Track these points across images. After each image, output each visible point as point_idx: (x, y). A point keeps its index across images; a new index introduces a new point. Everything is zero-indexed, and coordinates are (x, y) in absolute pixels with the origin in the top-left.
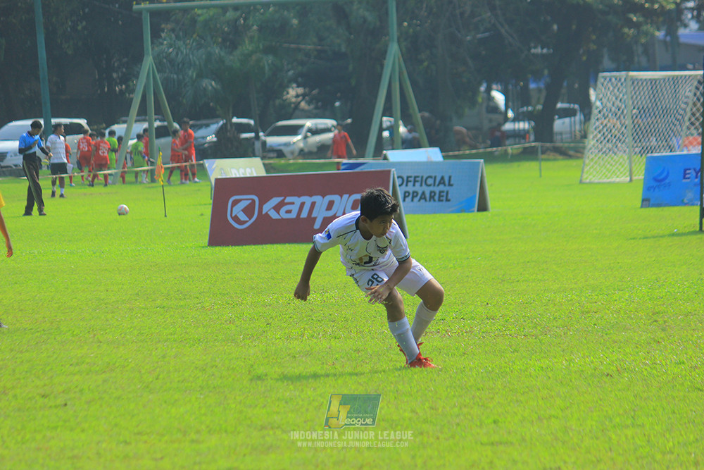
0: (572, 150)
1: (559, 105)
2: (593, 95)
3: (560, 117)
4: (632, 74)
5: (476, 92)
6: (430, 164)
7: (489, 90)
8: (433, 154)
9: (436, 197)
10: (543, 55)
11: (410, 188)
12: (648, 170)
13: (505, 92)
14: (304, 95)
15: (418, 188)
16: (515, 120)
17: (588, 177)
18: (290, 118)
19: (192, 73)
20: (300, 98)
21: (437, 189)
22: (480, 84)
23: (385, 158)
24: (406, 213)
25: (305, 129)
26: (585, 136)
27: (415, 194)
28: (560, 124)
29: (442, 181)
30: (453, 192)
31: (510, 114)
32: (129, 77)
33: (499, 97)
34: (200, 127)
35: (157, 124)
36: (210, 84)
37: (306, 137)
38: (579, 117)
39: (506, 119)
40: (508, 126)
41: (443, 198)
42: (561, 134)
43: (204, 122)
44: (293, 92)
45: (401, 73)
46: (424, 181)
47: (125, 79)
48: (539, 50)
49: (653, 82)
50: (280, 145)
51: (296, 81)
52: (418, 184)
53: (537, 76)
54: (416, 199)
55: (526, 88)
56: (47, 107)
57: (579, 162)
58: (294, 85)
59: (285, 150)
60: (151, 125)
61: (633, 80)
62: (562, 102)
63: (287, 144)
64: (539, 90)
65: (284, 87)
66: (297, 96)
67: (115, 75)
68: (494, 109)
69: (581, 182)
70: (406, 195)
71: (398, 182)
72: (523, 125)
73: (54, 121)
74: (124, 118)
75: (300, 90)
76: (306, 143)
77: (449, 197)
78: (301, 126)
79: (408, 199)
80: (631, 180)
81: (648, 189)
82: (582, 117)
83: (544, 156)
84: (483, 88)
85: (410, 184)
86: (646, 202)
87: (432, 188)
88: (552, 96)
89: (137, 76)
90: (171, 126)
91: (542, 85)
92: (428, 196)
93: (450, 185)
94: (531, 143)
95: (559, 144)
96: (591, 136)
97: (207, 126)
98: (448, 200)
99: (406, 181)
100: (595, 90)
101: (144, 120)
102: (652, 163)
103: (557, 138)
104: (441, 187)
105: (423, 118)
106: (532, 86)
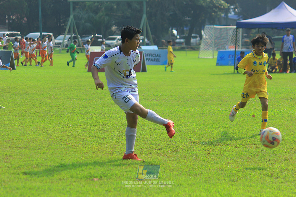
0: (196, 48)
1: (193, 35)
2: (203, 33)
3: (193, 38)
4: (215, 26)
5: (168, 30)
6: (154, 50)
7: (172, 30)
8: (155, 48)
9: (156, 60)
10: (188, 20)
11: (148, 57)
12: (218, 55)
13: (177, 30)
14: (117, 29)
15: (150, 57)
16: (180, 39)
17: (200, 56)
18: (112, 35)
19: (83, 21)
20: (116, 30)
21: (156, 58)
22: (169, 28)
23: (141, 48)
24: (147, 64)
25: (117, 39)
26: (200, 44)
27: (149, 59)
28: (192, 40)
29: (158, 56)
30: (161, 59)
31: (178, 37)
32: (65, 21)
33: (175, 32)
34: (86, 37)
35: (73, 35)
36: (88, 24)
37: (117, 41)
38: (198, 39)
39: (177, 38)
40: (177, 41)
41: (158, 60)
42: (193, 43)
43: (87, 35)
44: (114, 28)
45: (146, 23)
46: (152, 55)
47: (64, 22)
48: (187, 18)
49: (221, 29)
50: (110, 43)
51: (115, 24)
52: (150, 56)
53: (186, 26)
54: (150, 61)
55: (183, 30)
56: (41, 29)
57: (198, 52)
58: (114, 26)
59: (111, 45)
60: (71, 36)
61: (215, 28)
62: (194, 34)
63: (112, 43)
64: (187, 30)
65: (111, 26)
66: (115, 29)
67: (61, 21)
68: (174, 35)
69: (199, 58)
70: (147, 59)
71: (145, 55)
72: (182, 40)
73: (43, 33)
74: (63, 33)
75: (116, 27)
76: (117, 43)
77: (160, 60)
78: (116, 38)
79: (147, 60)
80: (213, 58)
81: (218, 60)
82: (200, 39)
83: (187, 50)
84: (170, 29)
85: (148, 56)
86: (218, 64)
87: (155, 58)
88: (191, 32)
89: (68, 21)
90: (77, 36)
91: (188, 29)
92: (153, 59)
93: (160, 57)
94: (184, 46)
95: (192, 46)
96: (202, 44)
97: (88, 37)
98: (159, 61)
99: (147, 55)
100: (204, 31)
101: (69, 34)
102: (220, 53)
103: (192, 44)
104: (157, 57)
105: (152, 37)
106: (185, 29)
